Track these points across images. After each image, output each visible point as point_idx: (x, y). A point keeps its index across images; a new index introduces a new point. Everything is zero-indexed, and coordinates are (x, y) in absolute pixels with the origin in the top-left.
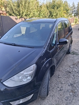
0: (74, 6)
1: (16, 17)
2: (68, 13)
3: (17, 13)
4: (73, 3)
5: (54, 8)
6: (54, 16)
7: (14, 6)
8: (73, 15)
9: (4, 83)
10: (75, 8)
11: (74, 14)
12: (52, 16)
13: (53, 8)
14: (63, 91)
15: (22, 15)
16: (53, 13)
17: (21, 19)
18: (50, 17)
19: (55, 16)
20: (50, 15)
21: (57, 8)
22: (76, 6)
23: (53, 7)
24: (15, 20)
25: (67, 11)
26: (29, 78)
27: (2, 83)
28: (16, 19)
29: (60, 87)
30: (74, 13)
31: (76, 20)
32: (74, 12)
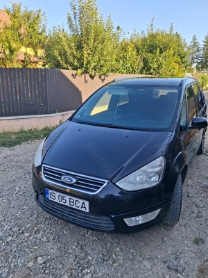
0: (195, 44)
1: (74, 72)
2: (184, 63)
3: (76, 64)
4: (194, 39)
5: (154, 51)
6: (152, 71)
7: (70, 47)
8: (194, 66)
9: (117, 184)
10: (198, 51)
11: (196, 64)
12: (149, 69)
13: (151, 52)
14: (203, 218)
15: (87, 68)
16: (151, 63)
17: (84, 75)
18: (145, 72)
19: (154, 69)
20: (144, 68)
21: (161, 52)
22: (201, 44)
23: (152, 49)
24: (70, 78)
25: (181, 58)
26: (154, 179)
27: (114, 184)
28: (74, 76)
29: (196, 212)
30: (197, 62)
31: (203, 78)
32: (195, 60)
